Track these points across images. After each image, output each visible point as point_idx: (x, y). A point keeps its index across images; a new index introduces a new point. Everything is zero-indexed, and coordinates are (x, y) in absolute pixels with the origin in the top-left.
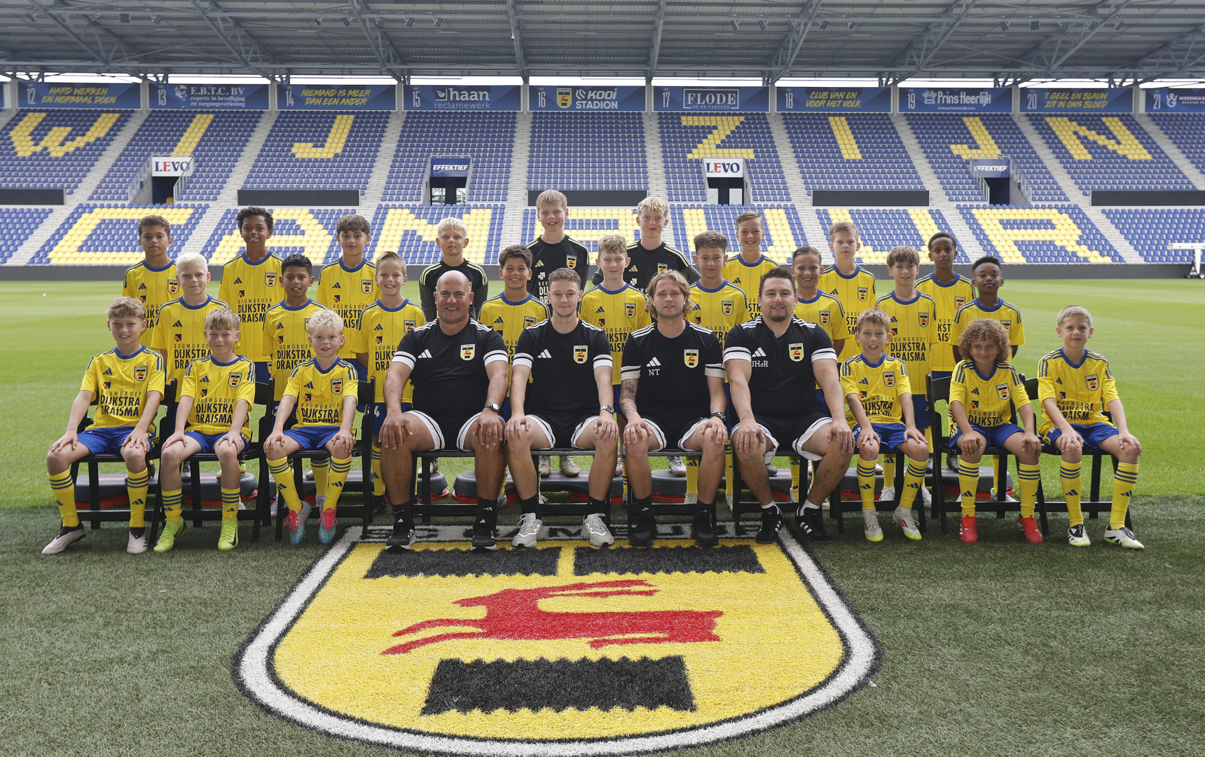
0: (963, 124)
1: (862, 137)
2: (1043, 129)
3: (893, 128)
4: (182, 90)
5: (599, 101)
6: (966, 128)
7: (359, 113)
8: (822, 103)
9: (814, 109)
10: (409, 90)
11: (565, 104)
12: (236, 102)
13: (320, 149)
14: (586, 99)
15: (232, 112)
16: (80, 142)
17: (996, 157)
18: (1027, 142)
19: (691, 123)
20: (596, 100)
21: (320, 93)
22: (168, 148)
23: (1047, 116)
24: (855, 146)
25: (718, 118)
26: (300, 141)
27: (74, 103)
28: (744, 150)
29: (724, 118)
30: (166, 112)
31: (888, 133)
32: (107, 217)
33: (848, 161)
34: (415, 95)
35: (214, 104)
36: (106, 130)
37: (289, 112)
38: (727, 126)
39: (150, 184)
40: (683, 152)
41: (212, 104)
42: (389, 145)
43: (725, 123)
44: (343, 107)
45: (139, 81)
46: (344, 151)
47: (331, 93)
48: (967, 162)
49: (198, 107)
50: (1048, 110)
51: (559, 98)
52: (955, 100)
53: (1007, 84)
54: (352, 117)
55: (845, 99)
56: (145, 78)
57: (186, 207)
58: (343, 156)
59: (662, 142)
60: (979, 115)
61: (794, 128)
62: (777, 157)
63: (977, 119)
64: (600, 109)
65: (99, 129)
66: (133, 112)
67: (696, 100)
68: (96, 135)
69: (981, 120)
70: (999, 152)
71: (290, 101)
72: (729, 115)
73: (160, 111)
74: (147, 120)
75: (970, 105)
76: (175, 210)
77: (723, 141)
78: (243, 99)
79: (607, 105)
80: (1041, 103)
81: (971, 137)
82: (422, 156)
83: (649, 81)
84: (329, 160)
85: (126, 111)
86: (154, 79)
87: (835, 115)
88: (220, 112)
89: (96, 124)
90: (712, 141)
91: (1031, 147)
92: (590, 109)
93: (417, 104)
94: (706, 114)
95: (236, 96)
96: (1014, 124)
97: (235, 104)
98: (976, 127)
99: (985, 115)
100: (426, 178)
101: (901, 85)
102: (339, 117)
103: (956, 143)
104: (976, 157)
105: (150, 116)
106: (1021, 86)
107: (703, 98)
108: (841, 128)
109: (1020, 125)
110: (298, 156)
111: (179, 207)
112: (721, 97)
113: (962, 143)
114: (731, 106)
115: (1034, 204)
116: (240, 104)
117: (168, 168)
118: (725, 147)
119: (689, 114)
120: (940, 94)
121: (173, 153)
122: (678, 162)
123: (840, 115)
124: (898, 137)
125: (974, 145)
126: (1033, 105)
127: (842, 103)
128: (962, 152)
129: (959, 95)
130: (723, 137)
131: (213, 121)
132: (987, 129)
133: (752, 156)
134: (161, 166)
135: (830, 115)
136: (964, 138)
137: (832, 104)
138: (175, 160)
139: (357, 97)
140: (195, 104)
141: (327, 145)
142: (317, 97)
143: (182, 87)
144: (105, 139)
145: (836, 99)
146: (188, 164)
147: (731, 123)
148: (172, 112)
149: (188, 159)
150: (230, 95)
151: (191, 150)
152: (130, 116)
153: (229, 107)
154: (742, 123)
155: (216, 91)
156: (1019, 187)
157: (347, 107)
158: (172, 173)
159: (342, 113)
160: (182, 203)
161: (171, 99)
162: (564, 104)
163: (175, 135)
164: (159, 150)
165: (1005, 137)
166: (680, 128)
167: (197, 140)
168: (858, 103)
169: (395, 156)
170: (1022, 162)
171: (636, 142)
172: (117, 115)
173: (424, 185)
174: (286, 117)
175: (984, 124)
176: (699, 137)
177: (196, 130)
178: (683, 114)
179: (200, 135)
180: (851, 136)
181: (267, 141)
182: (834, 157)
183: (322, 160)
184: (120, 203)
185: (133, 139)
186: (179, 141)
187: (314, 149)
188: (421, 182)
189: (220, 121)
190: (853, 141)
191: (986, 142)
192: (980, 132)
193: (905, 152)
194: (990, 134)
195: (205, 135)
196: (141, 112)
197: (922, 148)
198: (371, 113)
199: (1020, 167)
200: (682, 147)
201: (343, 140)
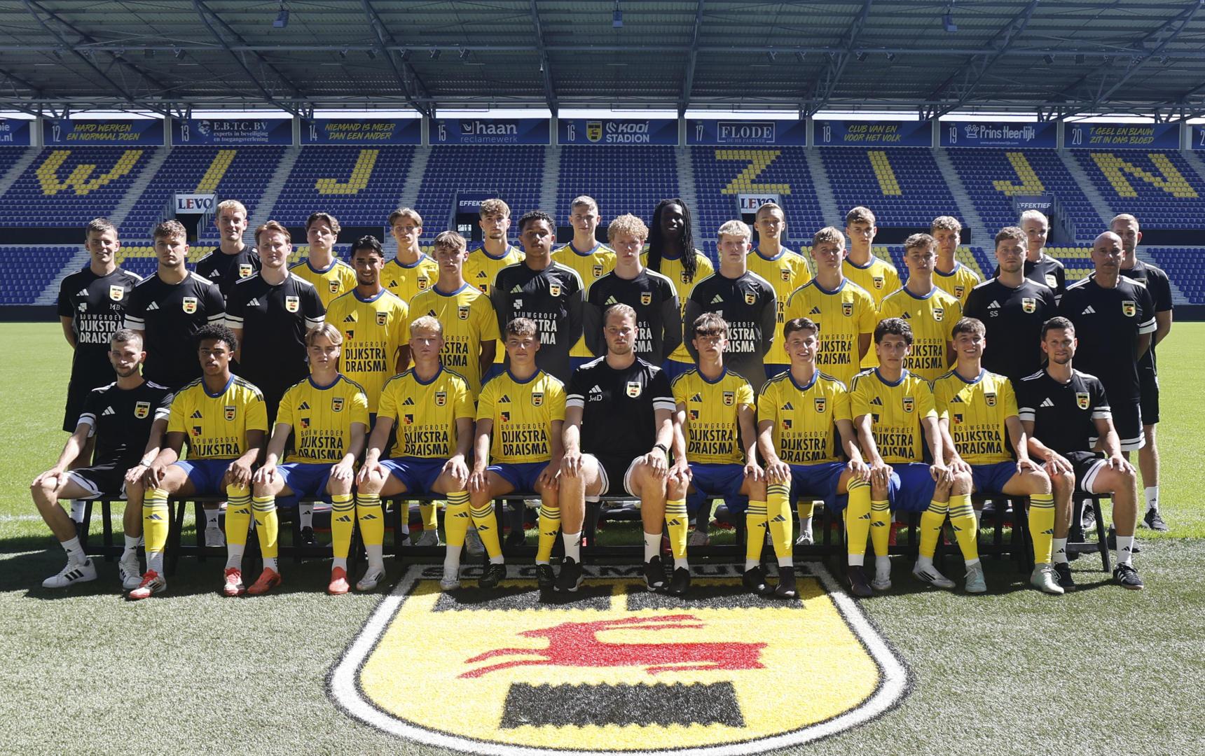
0: (1007, 159)
1: (902, 173)
2: (1088, 165)
3: (935, 163)
4: (205, 126)
5: (631, 134)
6: (1009, 164)
7: (384, 147)
8: (861, 136)
9: (852, 143)
10: (435, 123)
11: (595, 138)
12: (260, 137)
13: (344, 185)
14: (616, 132)
15: (255, 147)
16: (105, 179)
17: (1039, 194)
18: (1072, 179)
19: (725, 158)
20: (627, 133)
21: (344, 127)
22: (191, 185)
23: (1092, 152)
24: (895, 182)
25: (754, 152)
26: (323, 177)
27: (98, 140)
28: (780, 186)
29: (760, 152)
30: (189, 148)
31: (929, 168)
32: (132, 255)
33: (888, 197)
34: (441, 129)
35: (237, 139)
36: (130, 167)
37: (312, 147)
38: (761, 161)
40: (717, 187)
41: (234, 140)
42: (414, 181)
43: (761, 157)
44: (367, 141)
45: (162, 117)
46: (368, 186)
47: (355, 127)
48: (1010, 198)
49: (221, 142)
50: (1093, 145)
51: (589, 131)
52: (998, 134)
53: (1052, 118)
54: (376, 151)
55: (884, 133)
56: (168, 114)
58: (367, 191)
59: (695, 177)
60: (1022, 151)
61: (831, 162)
62: (814, 192)
63: (1021, 154)
64: (631, 143)
65: (123, 166)
66: (156, 148)
67: (730, 133)
68: (120, 172)
69: (1025, 155)
70: (1042, 188)
71: (314, 136)
72: (764, 149)
73: (183, 148)
74: (169, 157)
75: (1013, 140)
76: (199, 248)
77: (758, 176)
78: (266, 134)
79: (639, 138)
80: (1086, 138)
81: (1015, 173)
82: (448, 191)
83: (681, 114)
84: (353, 196)
85: (150, 148)
86: (177, 115)
87: (874, 149)
88: (243, 147)
89: (120, 161)
90: (746, 176)
91: (1075, 184)
92: (620, 143)
93: (442, 138)
94: (741, 148)
95: (258, 131)
96: (1059, 160)
97: (258, 140)
98: (1020, 164)
99: (1028, 150)
100: (452, 215)
101: (943, 118)
102: (363, 151)
103: (999, 179)
104: (1020, 193)
105: (173, 152)
106: (1065, 120)
107: (738, 131)
108: (880, 162)
109: (1064, 160)
110: (322, 192)
111: (203, 245)
112: (757, 131)
113: (1005, 179)
114: (766, 139)
115: (1078, 242)
116: (263, 139)
117: (191, 205)
118: (760, 182)
119: (723, 148)
120: (983, 129)
121: (196, 190)
122: (712, 197)
123: (880, 149)
124: (939, 173)
125: (1017, 182)
126: (1078, 140)
127: (881, 137)
128: (1004, 188)
129: (1002, 129)
130: (758, 172)
131: (236, 157)
132: (1030, 165)
133: (788, 192)
134: (184, 204)
135: (869, 149)
136: (1008, 173)
137: (871, 138)
138: (198, 197)
139: (382, 132)
140: (218, 140)
141: (351, 180)
142: (340, 131)
143: (205, 123)
144: (128, 176)
145: (875, 133)
146: (211, 201)
147: (767, 157)
148: (195, 148)
149: (211, 196)
150: (253, 130)
151: (214, 186)
152: (153, 153)
153: (252, 142)
154: (777, 157)
155: (239, 126)
156: (1063, 225)
157: (372, 141)
158: (195, 211)
159: (366, 148)
160: (206, 241)
161: (194, 134)
162: (593, 138)
163: (198, 172)
164: (182, 187)
165: (1049, 174)
166: (713, 162)
167: (220, 176)
168: (898, 137)
169: (420, 192)
170: (1066, 199)
171: (668, 176)
172: (141, 152)
173: (450, 221)
174: (310, 152)
175: (1027, 160)
176: (733, 172)
177: (219, 166)
178: (717, 148)
179: (223, 171)
180: (891, 172)
181: (290, 176)
182: (873, 192)
183: (346, 196)
184: (144, 241)
185: (156, 176)
186: (202, 177)
187: (338, 185)
188: (447, 219)
189: (243, 157)
190: (893, 177)
191: (1029, 178)
192: (1023, 168)
193: (947, 188)
194: (1033, 169)
195: (228, 171)
196: (164, 148)
197: (964, 183)
198: (396, 147)
199: (1064, 205)
200: (716, 181)
201: (368, 176)
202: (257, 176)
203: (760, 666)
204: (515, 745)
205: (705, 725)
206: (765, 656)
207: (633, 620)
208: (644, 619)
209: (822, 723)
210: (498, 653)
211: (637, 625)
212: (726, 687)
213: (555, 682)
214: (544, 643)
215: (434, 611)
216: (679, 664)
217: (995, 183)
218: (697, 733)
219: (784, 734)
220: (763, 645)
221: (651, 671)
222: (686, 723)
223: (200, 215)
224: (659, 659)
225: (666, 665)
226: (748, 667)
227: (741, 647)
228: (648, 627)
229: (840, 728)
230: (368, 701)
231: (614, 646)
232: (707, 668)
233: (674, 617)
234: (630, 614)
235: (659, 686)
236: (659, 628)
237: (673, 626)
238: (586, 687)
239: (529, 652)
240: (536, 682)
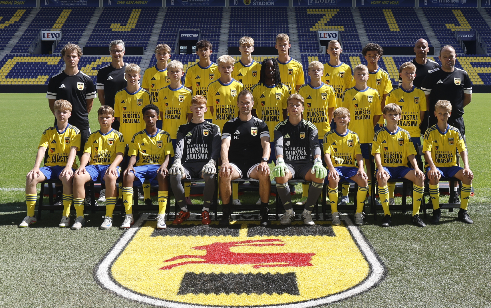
0: (452, 13)
1: (400, 20)
3: (416, 15)
5: (265, 1)
6: (454, 15)
7: (144, 8)
9: (375, 5)
13: (124, 27)
14: (258, 0)
15: (80, 8)
16: (7, 24)
17: (469, 30)
18: (485, 23)
19: (312, 13)
22: (49, 27)
24: (396, 24)
25: (326, 10)
26: (114, 23)
27: (4, 4)
28: (339, 27)
29: (329, 10)
30: (48, 8)
31: (413, 18)
32: (20, 61)
33: (393, 32)
35: (72, 4)
36: (20, 17)
37: (109, 8)
38: (330, 14)
39: (40, 44)
40: (308, 27)
42: (158, 25)
43: (329, 12)
44: (136, 5)
46: (136, 27)
48: (454, 32)
49: (64, 6)
52: (448, 0)
54: (140, 10)
57: (58, 56)
58: (135, 30)
59: (297, 22)
61: (365, 15)
62: (356, 30)
63: (459, 10)
64: (265, 6)
65: (16, 17)
66: (33, 8)
67: (314, 1)
68: (15, 20)
69: (461, 11)
70: (470, 27)
71: (110, 2)
72: (331, 8)
73: (46, 8)
74: (39, 13)
75: (456, 3)
76: (53, 58)
77: (328, 22)
78: (86, 2)
79: (269, 3)
81: (456, 20)
82: (175, 30)
84: (128, 32)
85: (29, 8)
87: (386, 9)
88: (75, 8)
89: (15, 15)
90: (322, 22)
91: (487, 25)
92: (260, 6)
93: (173, 4)
94: (320, 8)
95: (82, 0)
96: (479, 13)
97: (82, 4)
98: (459, 15)
99: (463, 8)
100: (177, 41)
102: (134, 10)
103: (448, 23)
104: (459, 30)
105: (41, 11)
108: (389, 15)
109: (481, 14)
110: (113, 30)
111: (55, 56)
113: (451, 23)
114: (332, 4)
115: (488, 54)
116: (85, 4)
117: (49, 36)
118: (329, 25)
119: (311, 8)
121: (52, 29)
122: (305, 32)
123: (388, 9)
124: (419, 20)
125: (457, 24)
126: (488, 3)
127: (390, 3)
128: (451, 27)
130: (328, 20)
131: (71, 13)
132: (464, 16)
133: (343, 30)
134: (46, 36)
135: (383, 8)
136: (453, 20)
137: (385, 3)
138: (53, 32)
139: (143, 0)
140: (63, 4)
141: (128, 24)
142: (123, 0)
144: (19, 22)
146: (59, 34)
147: (332, 12)
148: (51, 8)
149: (59, 32)
151: (60, 27)
152: (31, 11)
153: (79, 6)
154: (338, 12)
156: (481, 46)
157: (138, 5)
158: (51, 39)
159: (135, 8)
160: (56, 54)
161: (51, 2)
162: (247, 3)
163: (53, 20)
164: (45, 27)
165: (474, 20)
166: (306, 15)
167: (63, 22)
168: (398, 3)
169: (162, 30)
170: (482, 33)
171: (284, 22)
172: (25, 10)
173: (176, 44)
174: (107, 10)
175: (463, 13)
176: (316, 20)
177: (63, 17)
178: (308, 8)
179: (65, 20)
180: (394, 20)
181: (98, 22)
182: (385, 30)
183: (125, 32)
184: (26, 54)
185: (32, 22)
186: (55, 23)
187: (121, 26)
188: (174, 43)
189: (75, 13)
190: (395, 22)
191: (464, 22)
192: (460, 17)
193: (422, 27)
194: (466, 18)
195: (67, 20)
196: (36, 8)
197: (431, 25)
198: (150, 8)
199: (481, 35)
200: (307, 25)
201: (136, 22)
202: (82, 22)
208: (255, 241)
217: (446, 25)
220: (314, 254)
223: (53, 41)
228: (256, 245)
233: (270, 240)
236: (262, 245)
237: (269, 245)
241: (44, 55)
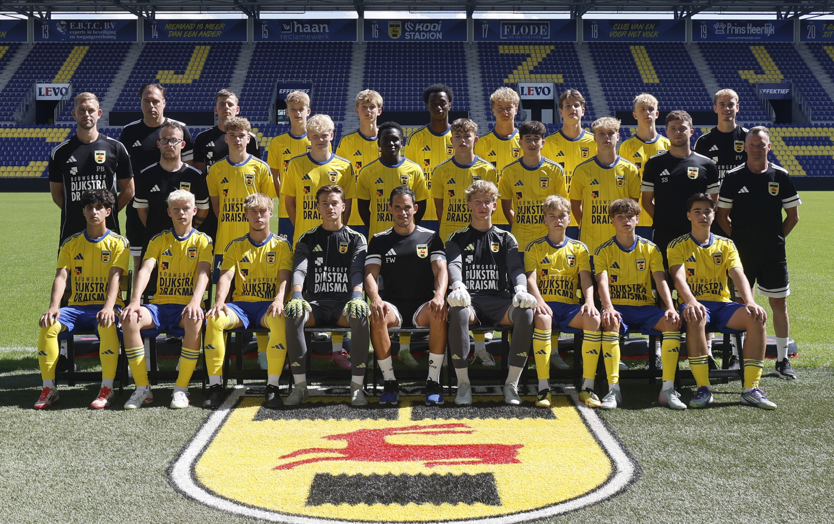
0: (750, 52)
1: (659, 64)
2: (821, 56)
3: (688, 56)
4: (62, 25)
5: (426, 32)
6: (753, 56)
7: (215, 44)
8: (624, 33)
9: (617, 39)
10: (259, 23)
11: (396, 35)
12: (109, 36)
13: (181, 76)
14: (414, 31)
15: (104, 44)
17: (779, 81)
18: (807, 68)
19: (507, 52)
20: (423, 31)
21: (181, 27)
22: (49, 77)
23: (825, 45)
24: (653, 72)
25: (532, 47)
26: (163, 69)
28: (554, 76)
29: (537, 47)
30: (49, 44)
31: (683, 60)
33: (647, 85)
34: (264, 28)
35: (89, 37)
37: (153, 44)
38: (538, 54)
39: (34, 106)
40: (500, 77)
41: (87, 37)
42: (240, 73)
44: (201, 38)
45: (26, 18)
46: (201, 77)
47: (190, 27)
48: (754, 85)
49: (76, 40)
50: (825, 39)
51: (390, 30)
52: (742, 30)
53: (789, 16)
54: (208, 47)
55: (644, 30)
56: (31, 15)
57: (65, 127)
58: (200, 81)
59: (481, 68)
60: (763, 44)
61: (599, 55)
62: (583, 81)
63: (762, 47)
64: (426, 39)
66: (20, 44)
67: (511, 31)
69: (766, 48)
70: (782, 77)
71: (155, 34)
72: (541, 44)
73: (43, 44)
74: (32, 52)
75: (756, 35)
76: (55, 130)
77: (535, 68)
78: (115, 33)
79: (433, 36)
80: (819, 33)
81: (757, 64)
82: (270, 81)
83: (469, 15)
84: (188, 85)
85: (15, 44)
86: (38, 16)
87: (635, 44)
88: (94, 44)
90: (525, 67)
91: (810, 72)
92: (417, 39)
93: (265, 36)
94: (521, 44)
95: (108, 30)
96: (796, 52)
98: (761, 55)
99: (769, 44)
100: (274, 101)
101: (695, 17)
102: (197, 47)
103: (743, 69)
104: (762, 81)
105: (35, 48)
106: (801, 18)
107: (518, 29)
108: (640, 55)
109: (801, 53)
111: (59, 127)
112: (534, 29)
113: (749, 69)
114: (543, 36)
115: (813, 123)
116: (112, 37)
117: (49, 93)
118: (537, 73)
119: (505, 44)
120: (729, 26)
121: (54, 80)
123: (640, 44)
124: (692, 64)
125: (759, 71)
126: (812, 35)
127: (641, 34)
128: (749, 77)
129: (746, 26)
130: (536, 64)
131: (88, 52)
132: (771, 56)
133: (561, 81)
134: (44, 92)
135: (631, 44)
136: (751, 64)
137: (633, 34)
138: (56, 86)
139: (213, 30)
140: (74, 37)
141: (187, 72)
142: (178, 30)
143: (62, 23)
145: (636, 30)
146: (67, 89)
147: (543, 51)
148: (53, 44)
149: (67, 85)
150: (103, 29)
151: (69, 77)
152: (18, 48)
153: (102, 40)
154: (552, 51)
155: (91, 26)
156: (800, 108)
157: (205, 38)
158: (53, 97)
159: (199, 44)
160: (62, 123)
161: (53, 33)
162: (394, 35)
163: (56, 64)
164: (42, 77)
165: (788, 64)
166: (497, 55)
167: (75, 68)
168: (656, 34)
169: (246, 81)
170: (802, 86)
171: (458, 68)
172: (7, 48)
173: (271, 107)
174: (152, 48)
175: (768, 52)
176: (514, 64)
177: (74, 60)
178: (500, 44)
179: (77, 64)
180: (650, 63)
181: (134, 68)
182: (634, 81)
183: (182, 85)
184: (8, 124)
185: (20, 68)
186: (59, 69)
187: (175, 76)
188: (268, 105)
189: (95, 52)
190: (651, 67)
191: (770, 68)
192: (765, 59)
193: (699, 77)
194: (774, 60)
195: (81, 64)
196: (27, 44)
197: (713, 73)
198: (225, 43)
199: (801, 90)
200: (499, 72)
201: (201, 68)
202: (106, 68)
203: (517, 462)
204: (319, 518)
205: (469, 504)
206: (521, 455)
207: (415, 427)
208: (425, 427)
209: (562, 502)
210: (306, 451)
211: (418, 431)
212: (489, 476)
213: (351, 473)
214: (343, 444)
215: (254, 420)
216: (452, 460)
217: (740, 72)
218: (462, 510)
219: (532, 510)
220: (521, 446)
221: (428, 465)
222: (454, 502)
223: (57, 102)
224: (434, 456)
225: (441, 461)
226: (507, 462)
227: (503, 448)
228: (427, 433)
229: (577, 507)
230: (202, 487)
231: (400, 447)
232: (473, 463)
233: (449, 426)
234: (414, 423)
235: (434, 476)
236: (436, 433)
237: (448, 432)
238: (376, 477)
239: (331, 451)
240: (335, 473)
241: (40, 125)
